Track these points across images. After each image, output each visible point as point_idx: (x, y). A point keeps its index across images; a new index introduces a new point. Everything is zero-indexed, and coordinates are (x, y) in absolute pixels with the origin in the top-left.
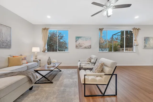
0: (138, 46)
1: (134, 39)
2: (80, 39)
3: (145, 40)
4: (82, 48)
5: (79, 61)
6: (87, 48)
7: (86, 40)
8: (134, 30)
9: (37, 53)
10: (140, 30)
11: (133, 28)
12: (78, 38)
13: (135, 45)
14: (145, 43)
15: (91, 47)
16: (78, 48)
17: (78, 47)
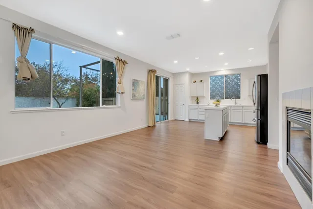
0: (123, 94)
1: (118, 79)
3: (133, 85)
8: (118, 61)
10: (126, 65)
11: (116, 57)
13: (119, 93)
14: (133, 90)
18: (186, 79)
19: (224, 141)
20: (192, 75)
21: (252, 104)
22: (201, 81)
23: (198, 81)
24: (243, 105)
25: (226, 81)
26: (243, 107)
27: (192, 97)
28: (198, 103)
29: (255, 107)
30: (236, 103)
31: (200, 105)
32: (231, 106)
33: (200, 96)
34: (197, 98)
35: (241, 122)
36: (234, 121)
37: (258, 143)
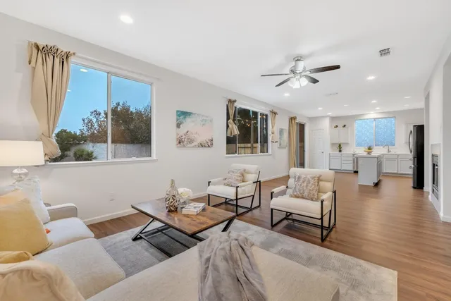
2: (188, 120)
3: (280, 133)
4: (193, 145)
5: (209, 182)
6: (205, 146)
7: (203, 125)
8: (272, 113)
9: (25, 171)
10: (277, 116)
11: (271, 110)
12: (183, 114)
13: (273, 142)
14: (280, 138)
15: (212, 144)
16: (184, 146)
17: (183, 142)
18: (326, 124)
19: (379, 186)
20: (333, 119)
21: (409, 153)
22: (345, 126)
23: (340, 125)
24: (398, 153)
25: (376, 126)
26: (398, 155)
27: (333, 144)
28: (340, 151)
29: (411, 156)
30: (389, 151)
31: (342, 153)
32: (383, 155)
33: (343, 143)
34: (340, 145)
35: (396, 172)
36: (387, 171)
37: (414, 188)
